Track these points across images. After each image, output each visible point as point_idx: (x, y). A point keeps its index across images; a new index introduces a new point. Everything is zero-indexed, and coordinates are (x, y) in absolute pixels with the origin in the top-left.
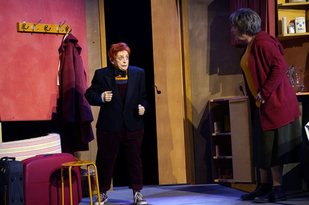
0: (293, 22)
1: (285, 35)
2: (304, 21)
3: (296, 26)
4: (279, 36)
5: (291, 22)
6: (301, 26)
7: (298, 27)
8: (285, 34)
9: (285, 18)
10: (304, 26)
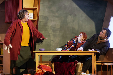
2: (33, 15)
6: (31, 16)
7: (30, 17)
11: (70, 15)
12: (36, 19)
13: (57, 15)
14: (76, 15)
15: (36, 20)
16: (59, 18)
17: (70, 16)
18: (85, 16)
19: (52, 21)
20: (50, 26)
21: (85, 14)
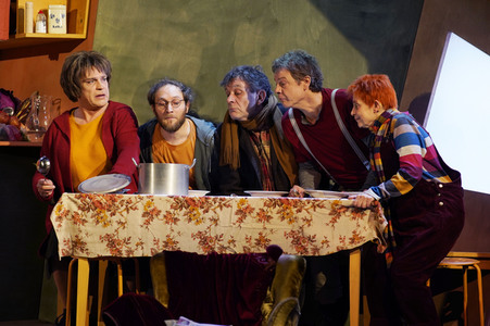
0: (45, 12)
1: (27, 36)
2: (65, 13)
3: (50, 19)
4: (17, 36)
5: (40, 12)
6: (58, 20)
7: (52, 22)
8: (29, 33)
9: (30, 5)
10: (63, 23)
11: (250, 20)
12: (83, 36)
13: (184, 16)
14: (276, 22)
15: (83, 40)
16: (195, 34)
17: (247, 25)
18: (321, 28)
19: (158, 46)
20: (152, 69)
21: (321, 17)
